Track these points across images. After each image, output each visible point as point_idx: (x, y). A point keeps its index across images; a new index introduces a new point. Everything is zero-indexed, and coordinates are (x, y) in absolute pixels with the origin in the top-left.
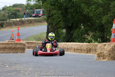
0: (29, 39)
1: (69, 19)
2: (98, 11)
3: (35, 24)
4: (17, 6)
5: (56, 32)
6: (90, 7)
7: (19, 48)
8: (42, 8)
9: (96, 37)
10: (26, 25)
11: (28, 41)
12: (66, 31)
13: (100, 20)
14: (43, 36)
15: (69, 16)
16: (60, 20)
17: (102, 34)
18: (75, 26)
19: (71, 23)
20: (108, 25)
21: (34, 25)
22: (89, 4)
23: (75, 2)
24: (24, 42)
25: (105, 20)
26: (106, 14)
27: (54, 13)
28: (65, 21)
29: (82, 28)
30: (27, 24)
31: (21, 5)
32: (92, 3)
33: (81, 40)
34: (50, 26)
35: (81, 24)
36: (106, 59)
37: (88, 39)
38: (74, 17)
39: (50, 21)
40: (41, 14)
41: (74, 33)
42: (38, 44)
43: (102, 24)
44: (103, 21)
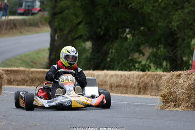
0: (10, 63)
1: (98, 20)
2: (162, 1)
3: (22, 31)
9: (159, 58)
10: (3, 32)
11: (9, 69)
12: (93, 45)
13: (168, 20)
14: (41, 57)
15: (100, 13)
16: (79, 20)
17: (172, 51)
18: (111, 34)
19: (103, 28)
20: (185, 33)
21: (21, 33)
25: (179, 20)
26: (180, 7)
27: (64, 6)
28: (89, 23)
30: (6, 29)
33: (125, 64)
34: (56, 36)
35: (125, 31)
36: (182, 107)
37: (141, 62)
38: (110, 15)
39: (56, 24)
40: (36, 9)
41: (110, 51)
42: (30, 75)
43: (171, 29)
44: (173, 24)
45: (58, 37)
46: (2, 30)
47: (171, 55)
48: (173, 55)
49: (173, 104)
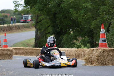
0: (17, 45)
1: (57, 25)
2: (87, 16)
3: (23, 30)
4: (5, 12)
5: (44, 37)
6: (79, 12)
7: (6, 54)
8: (30, 13)
9: (85, 42)
10: (14, 31)
11: (16, 48)
13: (89, 25)
14: (31, 42)
15: (58, 22)
16: (49, 25)
18: (63, 31)
19: (60, 28)
20: (97, 30)
21: (22, 31)
22: (78, 9)
23: (64, 7)
24: (12, 48)
25: (94, 25)
26: (95, 18)
27: (42, 18)
28: (53, 26)
29: (71, 33)
30: (15, 29)
31: (8, 11)
32: (81, 7)
33: (70, 45)
34: (38, 32)
35: (70, 30)
36: (94, 64)
37: (77, 44)
38: (63, 23)
39: (38, 27)
40: (29, 20)
41: (63, 39)
42: (26, 50)
43: (91, 29)
44: (92, 26)
45: (39, 33)
46: (13, 30)
47: (91, 41)
48: (92, 40)
49: (90, 63)
